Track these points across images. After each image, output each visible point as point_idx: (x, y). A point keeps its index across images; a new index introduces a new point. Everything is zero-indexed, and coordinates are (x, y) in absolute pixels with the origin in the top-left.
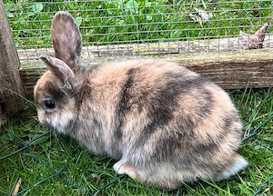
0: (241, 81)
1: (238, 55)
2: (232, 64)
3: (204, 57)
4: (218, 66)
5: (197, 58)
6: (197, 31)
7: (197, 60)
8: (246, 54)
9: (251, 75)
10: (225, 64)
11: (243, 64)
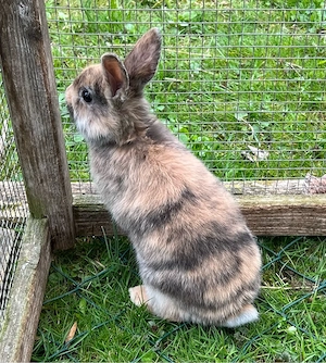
0: (308, 227)
1: (307, 199)
2: (302, 208)
3: (270, 200)
4: (286, 211)
5: (263, 200)
6: (254, 172)
7: (263, 203)
8: (317, 199)
9: (320, 222)
10: (293, 208)
11: (313, 209)
